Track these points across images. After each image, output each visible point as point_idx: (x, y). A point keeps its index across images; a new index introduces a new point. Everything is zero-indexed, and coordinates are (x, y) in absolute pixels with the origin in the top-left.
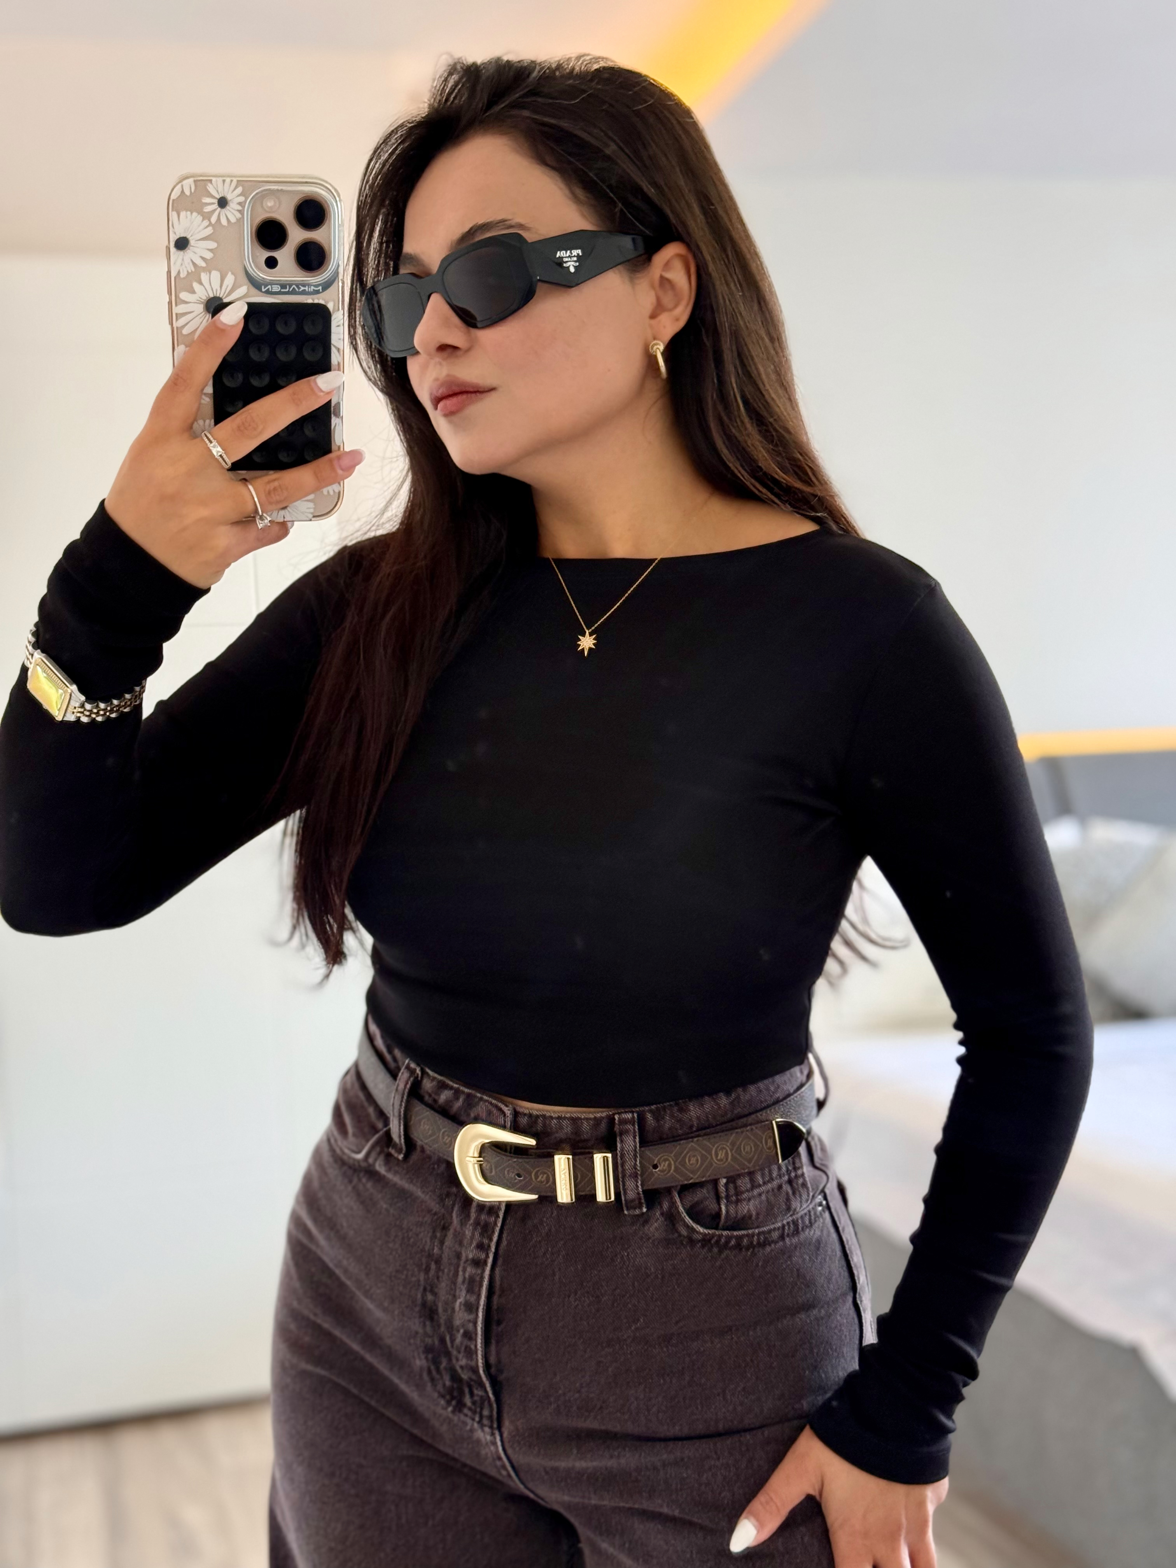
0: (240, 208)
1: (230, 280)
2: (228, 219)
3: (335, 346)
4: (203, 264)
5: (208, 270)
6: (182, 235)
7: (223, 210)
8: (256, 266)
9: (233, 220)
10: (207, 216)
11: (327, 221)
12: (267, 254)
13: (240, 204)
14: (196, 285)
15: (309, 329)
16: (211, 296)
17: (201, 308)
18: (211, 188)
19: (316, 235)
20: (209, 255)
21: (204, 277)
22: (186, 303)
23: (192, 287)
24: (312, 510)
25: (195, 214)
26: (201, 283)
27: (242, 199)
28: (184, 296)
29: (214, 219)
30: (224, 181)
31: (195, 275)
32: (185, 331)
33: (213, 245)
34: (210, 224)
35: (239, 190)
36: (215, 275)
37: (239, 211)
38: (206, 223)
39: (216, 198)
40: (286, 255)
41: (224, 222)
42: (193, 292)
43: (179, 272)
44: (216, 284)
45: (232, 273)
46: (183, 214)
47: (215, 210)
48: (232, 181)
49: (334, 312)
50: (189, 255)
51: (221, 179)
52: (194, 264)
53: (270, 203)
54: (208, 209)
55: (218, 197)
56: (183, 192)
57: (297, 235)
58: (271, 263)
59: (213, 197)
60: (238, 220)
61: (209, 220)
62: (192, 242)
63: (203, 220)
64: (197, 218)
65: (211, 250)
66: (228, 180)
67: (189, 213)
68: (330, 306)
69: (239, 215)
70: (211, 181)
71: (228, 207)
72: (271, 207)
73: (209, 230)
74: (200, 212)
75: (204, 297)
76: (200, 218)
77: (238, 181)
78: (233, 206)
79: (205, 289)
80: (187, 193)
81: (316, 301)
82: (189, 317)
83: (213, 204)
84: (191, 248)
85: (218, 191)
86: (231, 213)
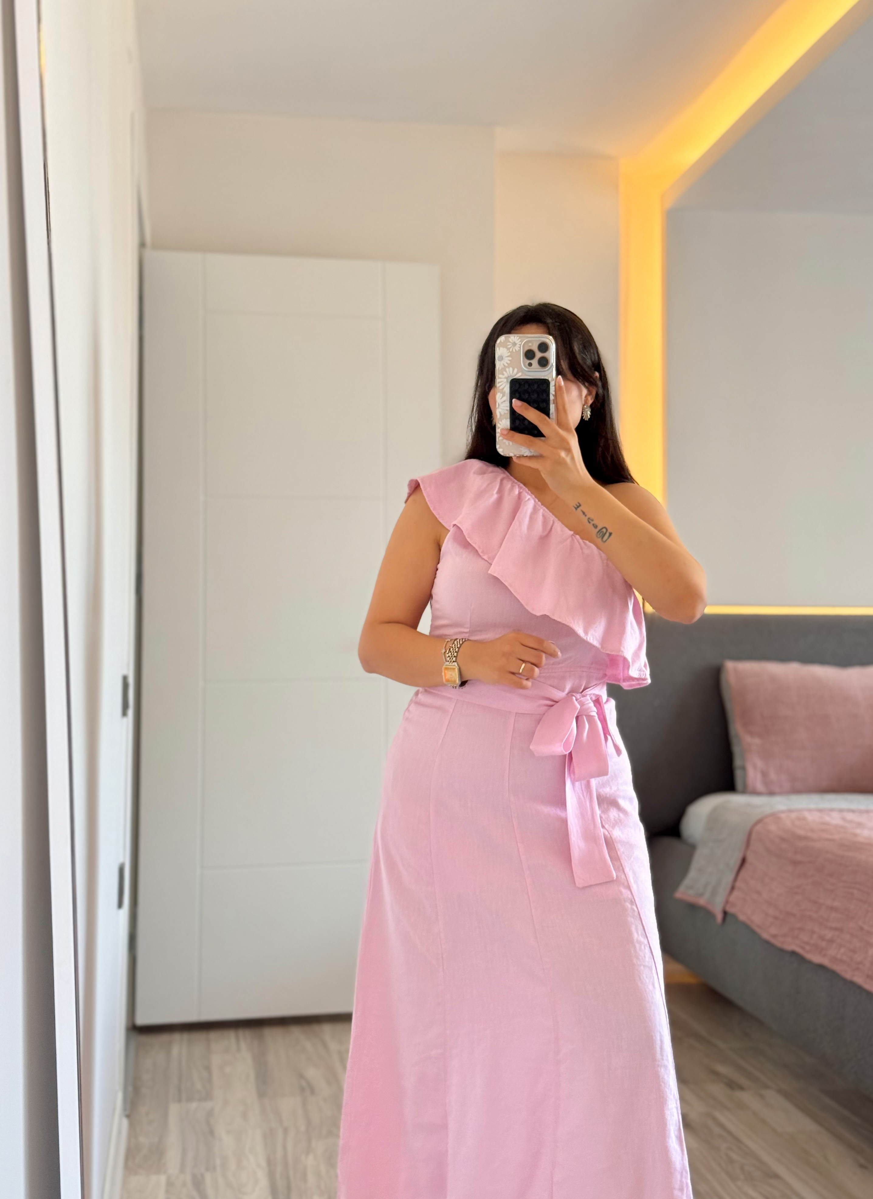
1: (516, 370)
2: (516, 350)
3: (552, 394)
4: (507, 366)
5: (509, 367)
7: (514, 347)
8: (525, 366)
10: (508, 349)
12: (528, 361)
13: (519, 345)
14: (504, 372)
15: (543, 388)
16: (509, 375)
17: (505, 380)
18: (510, 340)
19: (545, 354)
20: (509, 362)
21: (507, 369)
22: (501, 378)
23: (503, 372)
25: (505, 349)
26: (506, 371)
27: (520, 343)
29: (511, 350)
31: (504, 369)
32: (501, 388)
33: (510, 359)
34: (509, 352)
36: (511, 369)
38: (508, 351)
40: (535, 362)
41: (514, 350)
42: (503, 374)
44: (511, 372)
45: (517, 368)
47: (511, 347)
50: (502, 362)
52: (505, 364)
53: (530, 344)
55: (514, 343)
56: (501, 341)
57: (539, 355)
58: (530, 365)
59: (512, 343)
60: (519, 350)
62: (504, 358)
64: (505, 350)
65: (509, 360)
68: (550, 380)
69: (519, 349)
72: (531, 346)
73: (509, 354)
74: (506, 348)
75: (507, 377)
79: (508, 373)
81: (545, 378)
83: (510, 345)
84: (504, 360)
85: (512, 340)
86: (517, 348)
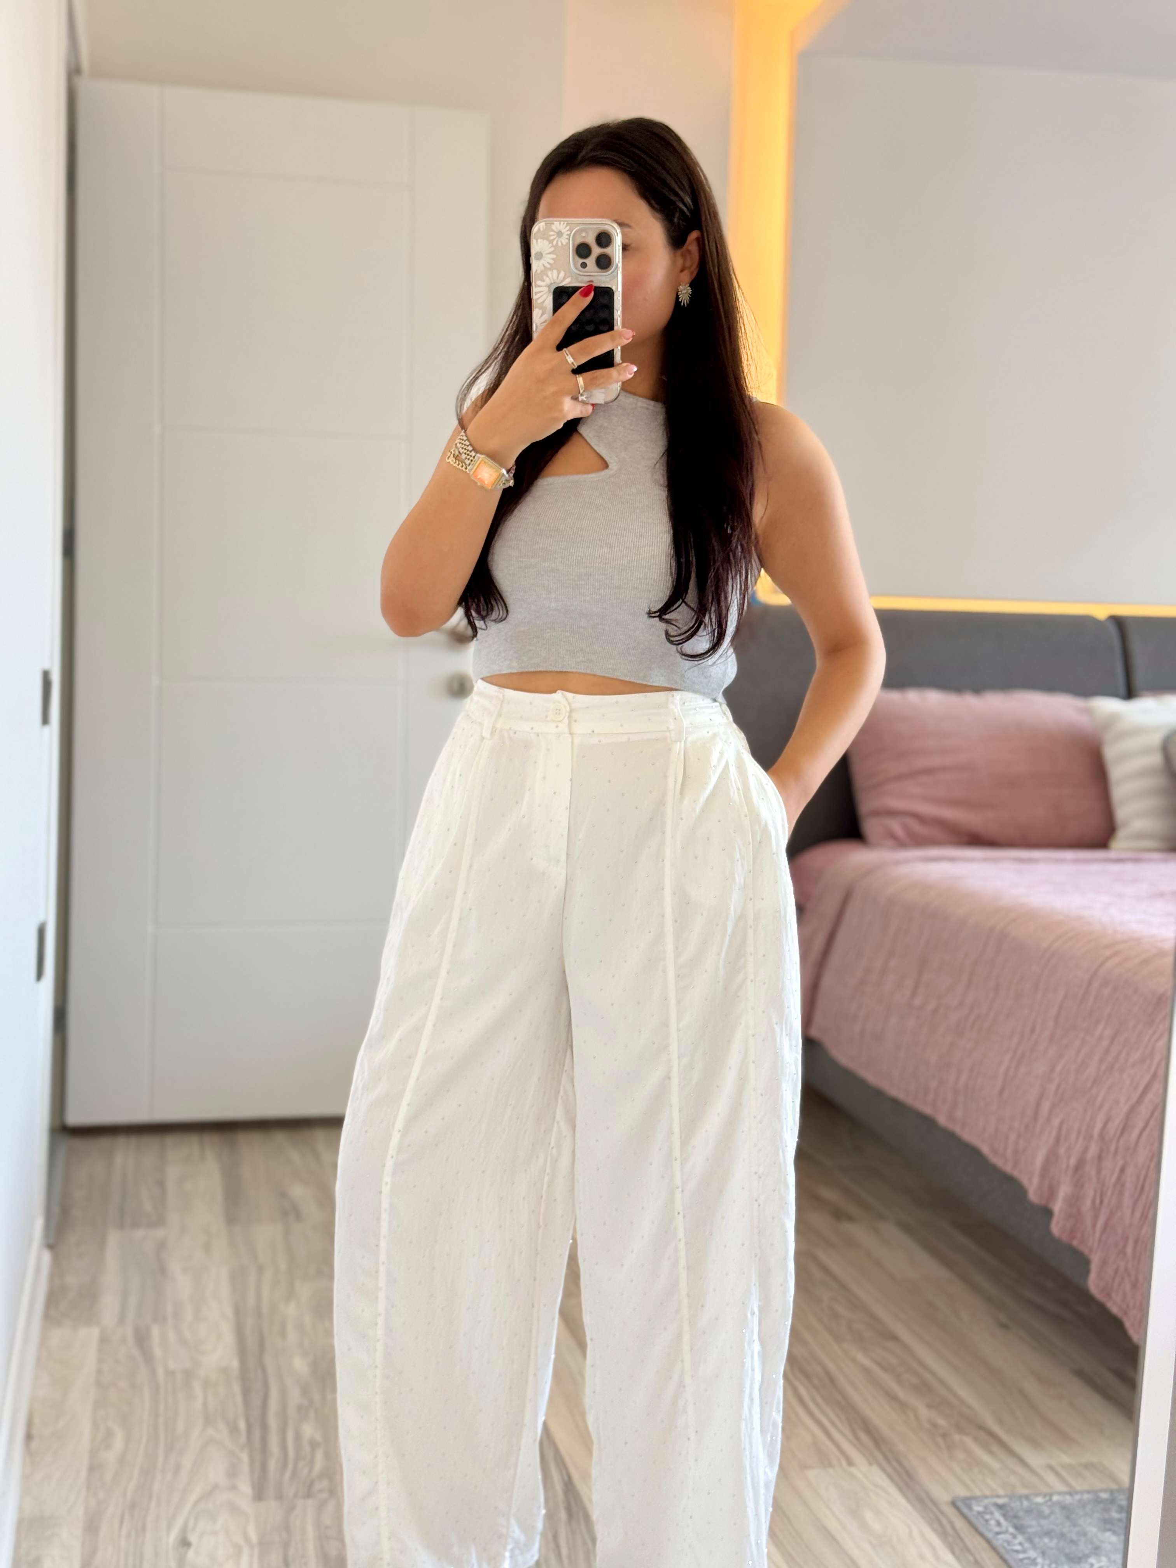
0: (567, 237)
1: (561, 274)
2: (562, 244)
4: (548, 266)
5: (551, 269)
6: (539, 251)
7: (561, 239)
8: (576, 268)
9: (564, 243)
11: (611, 245)
12: (581, 261)
13: (567, 235)
14: (545, 277)
15: (603, 300)
16: (553, 282)
17: (547, 289)
18: (554, 227)
19: (607, 251)
20: (552, 262)
21: (549, 273)
23: (543, 277)
24: (603, 398)
25: (545, 241)
26: (547, 276)
27: (569, 232)
28: (539, 283)
30: (560, 224)
31: (544, 272)
35: (568, 228)
37: (567, 239)
39: (556, 233)
43: (537, 271)
44: (554, 276)
46: (539, 240)
47: (555, 239)
48: (564, 223)
49: (616, 291)
50: (542, 262)
51: (558, 223)
52: (544, 265)
53: (584, 234)
54: (552, 238)
55: (557, 231)
59: (555, 232)
60: (566, 243)
61: (552, 243)
62: (544, 255)
63: (550, 243)
66: (562, 223)
67: (542, 240)
70: (553, 223)
71: (562, 237)
72: (584, 237)
73: (552, 249)
74: (548, 237)
75: (548, 283)
76: (547, 243)
77: (567, 224)
78: (565, 236)
79: (550, 279)
80: (542, 229)
81: (607, 286)
82: (542, 294)
83: (553, 235)
85: (557, 228)
86: (563, 240)
